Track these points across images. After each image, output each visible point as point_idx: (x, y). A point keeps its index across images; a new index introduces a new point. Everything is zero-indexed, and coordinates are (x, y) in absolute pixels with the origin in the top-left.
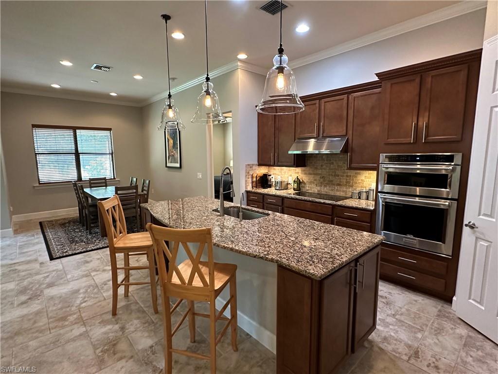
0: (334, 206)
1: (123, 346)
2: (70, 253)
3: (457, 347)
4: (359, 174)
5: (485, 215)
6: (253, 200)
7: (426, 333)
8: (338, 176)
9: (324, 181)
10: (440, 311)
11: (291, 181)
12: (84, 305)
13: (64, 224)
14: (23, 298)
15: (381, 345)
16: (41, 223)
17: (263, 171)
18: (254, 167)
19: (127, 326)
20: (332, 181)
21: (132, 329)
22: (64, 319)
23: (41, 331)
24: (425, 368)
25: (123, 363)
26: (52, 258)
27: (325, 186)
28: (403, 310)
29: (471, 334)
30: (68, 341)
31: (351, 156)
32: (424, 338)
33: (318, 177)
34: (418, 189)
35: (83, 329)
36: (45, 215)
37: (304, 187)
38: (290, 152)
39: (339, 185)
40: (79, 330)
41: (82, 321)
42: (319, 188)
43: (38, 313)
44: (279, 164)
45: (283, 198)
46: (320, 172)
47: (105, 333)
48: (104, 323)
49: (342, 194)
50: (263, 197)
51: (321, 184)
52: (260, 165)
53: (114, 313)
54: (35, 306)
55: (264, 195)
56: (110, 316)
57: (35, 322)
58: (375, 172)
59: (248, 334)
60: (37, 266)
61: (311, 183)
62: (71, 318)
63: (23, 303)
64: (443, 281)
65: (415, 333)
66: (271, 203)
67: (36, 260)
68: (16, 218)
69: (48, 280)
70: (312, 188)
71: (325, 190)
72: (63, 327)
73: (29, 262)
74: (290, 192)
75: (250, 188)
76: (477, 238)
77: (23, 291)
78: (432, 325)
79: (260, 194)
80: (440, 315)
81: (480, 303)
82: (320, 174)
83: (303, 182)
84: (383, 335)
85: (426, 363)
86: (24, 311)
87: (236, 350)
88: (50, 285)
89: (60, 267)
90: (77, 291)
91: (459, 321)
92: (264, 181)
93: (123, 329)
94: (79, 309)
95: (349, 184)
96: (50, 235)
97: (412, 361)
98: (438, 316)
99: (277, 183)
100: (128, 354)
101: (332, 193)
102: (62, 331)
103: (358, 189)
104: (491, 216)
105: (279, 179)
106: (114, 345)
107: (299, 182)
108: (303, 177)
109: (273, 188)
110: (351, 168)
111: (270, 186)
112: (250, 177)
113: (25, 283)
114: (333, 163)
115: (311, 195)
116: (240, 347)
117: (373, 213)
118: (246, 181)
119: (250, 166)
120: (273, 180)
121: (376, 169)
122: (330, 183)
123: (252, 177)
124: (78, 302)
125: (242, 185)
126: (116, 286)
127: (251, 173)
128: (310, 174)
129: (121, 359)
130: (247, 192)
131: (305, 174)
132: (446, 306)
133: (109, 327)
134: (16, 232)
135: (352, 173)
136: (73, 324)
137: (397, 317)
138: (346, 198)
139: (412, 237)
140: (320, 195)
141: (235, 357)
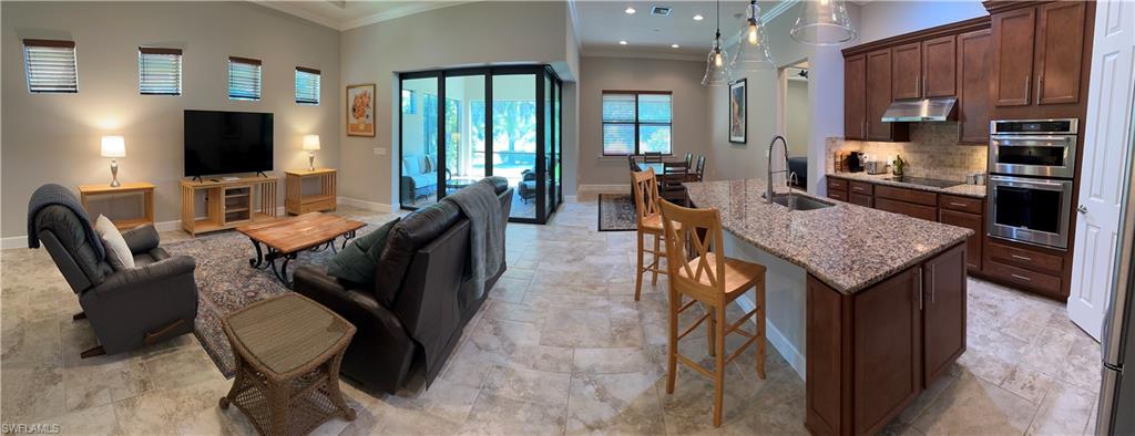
0: (938, 194)
1: (636, 334)
2: (615, 228)
3: (1060, 356)
4: (976, 151)
5: (1096, 196)
6: (836, 189)
7: (1032, 346)
8: (951, 154)
9: (934, 161)
10: (1053, 316)
11: (890, 163)
12: (613, 281)
13: (617, 199)
14: (570, 258)
15: (973, 371)
16: (600, 195)
17: (851, 147)
18: (838, 142)
19: (646, 315)
20: (942, 162)
21: (650, 320)
22: (593, 287)
23: (575, 291)
24: (1019, 392)
25: (629, 350)
26: (600, 230)
27: (935, 168)
28: (1013, 320)
29: (1080, 338)
30: (591, 309)
31: (962, 125)
32: (1026, 353)
33: (926, 156)
34: (1048, 168)
35: (606, 303)
36: (605, 188)
37: (907, 170)
38: (884, 120)
39: (951, 166)
40: (602, 302)
41: (608, 297)
42: (927, 171)
43: (576, 274)
44: (872, 137)
45: (874, 185)
46: (928, 149)
47: (625, 315)
48: (625, 304)
49: (956, 179)
50: (848, 184)
51: (929, 166)
52: (848, 139)
53: (637, 298)
54: (575, 268)
55: (848, 181)
56: (632, 299)
57: (573, 281)
58: (986, 148)
59: (785, 361)
60: (586, 233)
61: (917, 164)
62: (600, 289)
63: (568, 262)
64: (1059, 279)
65: (1019, 347)
66: (857, 192)
67: (587, 228)
68: (583, 187)
69: (590, 248)
70: (918, 172)
71: (935, 174)
72: (591, 294)
73: (581, 228)
74: (889, 178)
75: (831, 172)
76: (1087, 225)
77: (571, 252)
78: (1041, 334)
79: (844, 179)
80: (1053, 320)
81: (1089, 301)
82: (928, 152)
83: (907, 163)
84: (978, 356)
85: (1020, 384)
86: (567, 268)
87: (764, 377)
88: (592, 253)
89: (604, 239)
90: (610, 266)
91: (1071, 325)
92: (853, 162)
93: (641, 317)
94: (609, 283)
95: (963, 165)
96: (604, 208)
97: (1006, 384)
98: (1051, 321)
99: (870, 164)
100: (639, 344)
101: (944, 178)
102: (589, 297)
103: (975, 172)
104: (1099, 196)
105: (874, 159)
106: (628, 330)
107: (900, 164)
108: (906, 156)
109: (865, 172)
110: (962, 143)
111: (862, 170)
112: (832, 155)
113: (574, 245)
114: (943, 137)
115: (917, 180)
116: (770, 375)
117: (984, 200)
118: (826, 161)
119: (832, 141)
120: (866, 161)
121: (986, 143)
122: (940, 164)
123: (835, 156)
124: (609, 276)
125: (821, 169)
126: (641, 270)
127: (833, 150)
128: (915, 152)
129: (631, 345)
130: (828, 177)
131: (909, 152)
132: (1061, 308)
133: (629, 310)
134: (580, 200)
135: (966, 149)
136: (600, 294)
137: (1002, 331)
138: (961, 183)
139: (1026, 229)
140: (929, 181)
141: (759, 385)
